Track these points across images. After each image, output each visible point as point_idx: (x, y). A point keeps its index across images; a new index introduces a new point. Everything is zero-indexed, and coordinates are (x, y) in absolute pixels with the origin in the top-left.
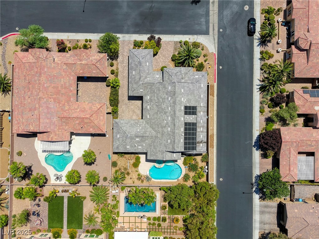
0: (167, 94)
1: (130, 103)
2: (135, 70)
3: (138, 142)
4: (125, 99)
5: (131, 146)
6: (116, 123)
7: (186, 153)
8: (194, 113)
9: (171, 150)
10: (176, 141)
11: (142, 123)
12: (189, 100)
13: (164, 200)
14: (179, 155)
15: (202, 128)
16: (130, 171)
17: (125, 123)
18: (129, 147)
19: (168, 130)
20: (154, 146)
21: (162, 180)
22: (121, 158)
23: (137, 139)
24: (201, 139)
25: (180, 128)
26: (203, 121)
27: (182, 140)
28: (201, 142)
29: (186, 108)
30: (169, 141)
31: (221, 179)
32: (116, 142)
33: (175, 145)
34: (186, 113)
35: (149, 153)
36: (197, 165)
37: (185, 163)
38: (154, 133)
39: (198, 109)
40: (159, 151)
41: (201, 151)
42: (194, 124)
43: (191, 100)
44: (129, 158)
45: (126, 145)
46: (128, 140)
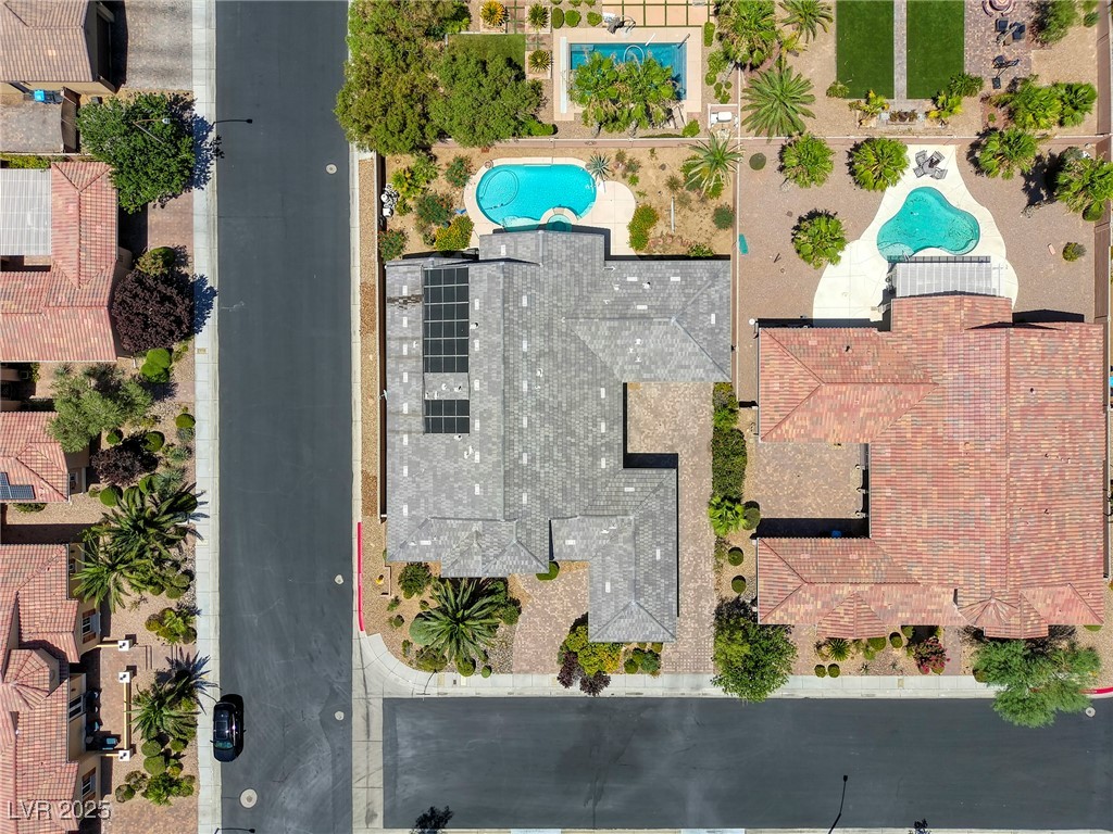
0: (536, 476)
1: (670, 443)
2: (655, 563)
3: (639, 298)
4: (687, 459)
5: (664, 282)
6: (721, 368)
7: (460, 261)
8: (432, 407)
9: (516, 270)
10: (498, 303)
11: (626, 367)
12: (454, 453)
13: (540, 88)
14: (486, 253)
15: (405, 352)
16: (666, 194)
17: (689, 367)
18: (673, 279)
19: (530, 341)
20: (579, 282)
21: (547, 161)
22: (702, 241)
23: (642, 307)
24: (405, 312)
25: (485, 351)
26: (402, 378)
27: (476, 305)
28: (405, 303)
29: (464, 427)
30: (525, 303)
31: (332, 169)
32: (721, 298)
33: (502, 287)
34: (464, 406)
35: (597, 256)
36: (422, 222)
37: (466, 226)
38: (581, 331)
39: (418, 423)
40: (560, 266)
41: (405, 269)
42: (432, 366)
43: (447, 457)
44: (669, 241)
45: (684, 288)
46: (675, 303)
